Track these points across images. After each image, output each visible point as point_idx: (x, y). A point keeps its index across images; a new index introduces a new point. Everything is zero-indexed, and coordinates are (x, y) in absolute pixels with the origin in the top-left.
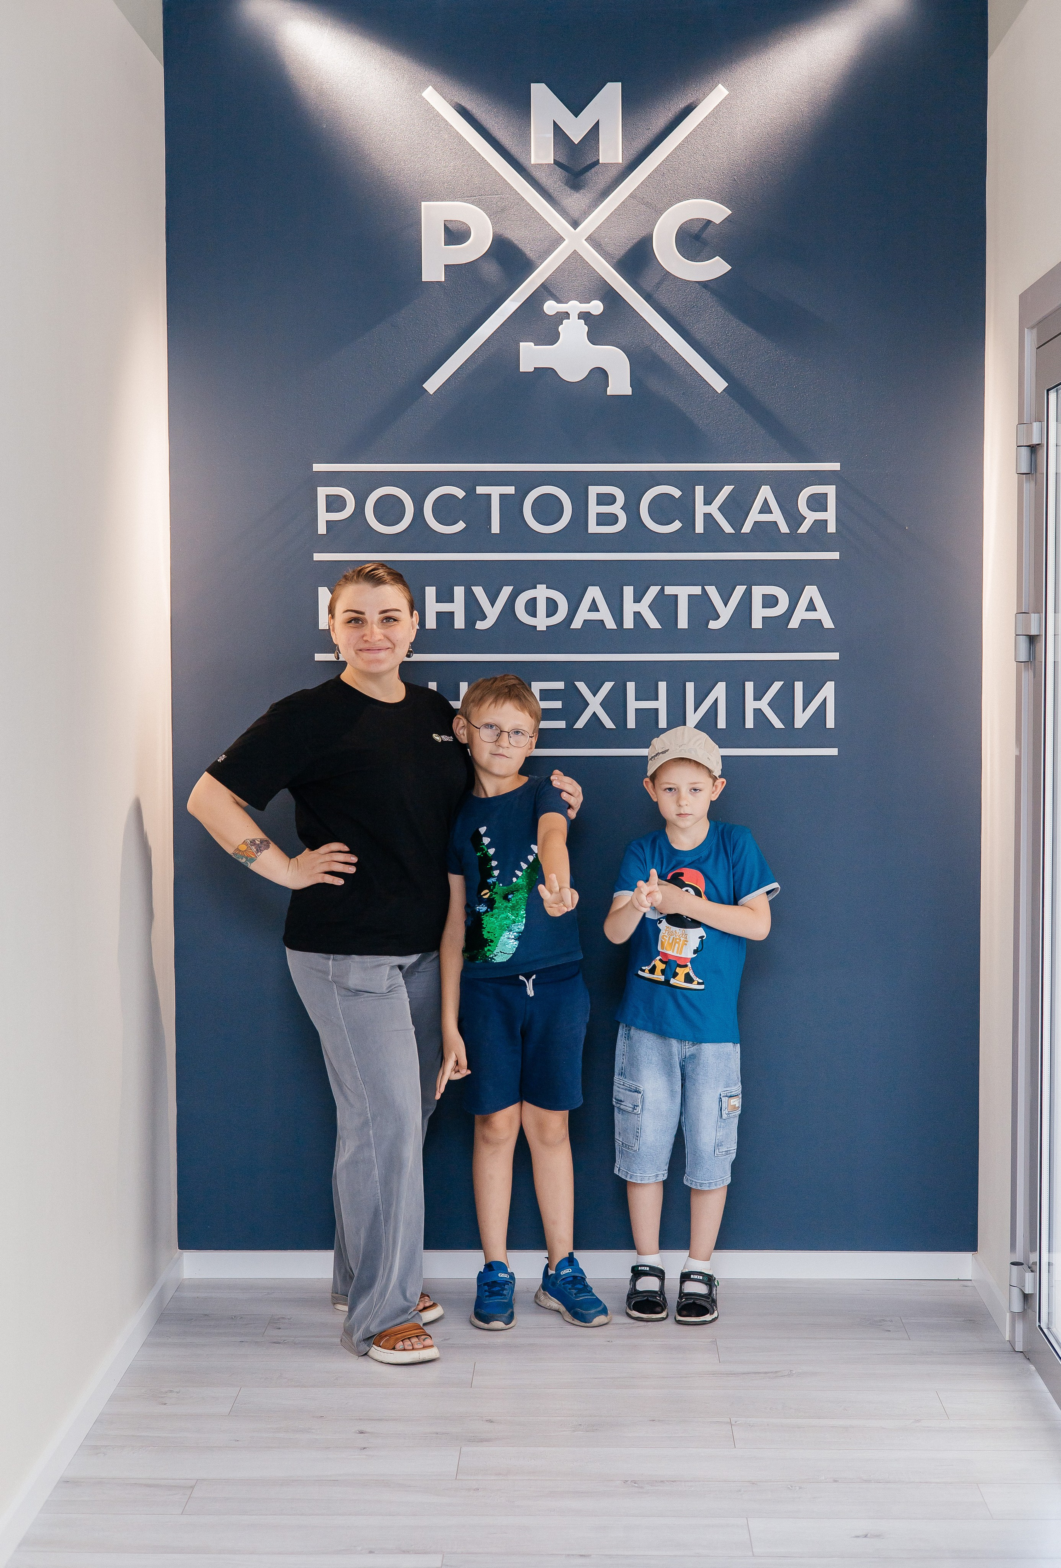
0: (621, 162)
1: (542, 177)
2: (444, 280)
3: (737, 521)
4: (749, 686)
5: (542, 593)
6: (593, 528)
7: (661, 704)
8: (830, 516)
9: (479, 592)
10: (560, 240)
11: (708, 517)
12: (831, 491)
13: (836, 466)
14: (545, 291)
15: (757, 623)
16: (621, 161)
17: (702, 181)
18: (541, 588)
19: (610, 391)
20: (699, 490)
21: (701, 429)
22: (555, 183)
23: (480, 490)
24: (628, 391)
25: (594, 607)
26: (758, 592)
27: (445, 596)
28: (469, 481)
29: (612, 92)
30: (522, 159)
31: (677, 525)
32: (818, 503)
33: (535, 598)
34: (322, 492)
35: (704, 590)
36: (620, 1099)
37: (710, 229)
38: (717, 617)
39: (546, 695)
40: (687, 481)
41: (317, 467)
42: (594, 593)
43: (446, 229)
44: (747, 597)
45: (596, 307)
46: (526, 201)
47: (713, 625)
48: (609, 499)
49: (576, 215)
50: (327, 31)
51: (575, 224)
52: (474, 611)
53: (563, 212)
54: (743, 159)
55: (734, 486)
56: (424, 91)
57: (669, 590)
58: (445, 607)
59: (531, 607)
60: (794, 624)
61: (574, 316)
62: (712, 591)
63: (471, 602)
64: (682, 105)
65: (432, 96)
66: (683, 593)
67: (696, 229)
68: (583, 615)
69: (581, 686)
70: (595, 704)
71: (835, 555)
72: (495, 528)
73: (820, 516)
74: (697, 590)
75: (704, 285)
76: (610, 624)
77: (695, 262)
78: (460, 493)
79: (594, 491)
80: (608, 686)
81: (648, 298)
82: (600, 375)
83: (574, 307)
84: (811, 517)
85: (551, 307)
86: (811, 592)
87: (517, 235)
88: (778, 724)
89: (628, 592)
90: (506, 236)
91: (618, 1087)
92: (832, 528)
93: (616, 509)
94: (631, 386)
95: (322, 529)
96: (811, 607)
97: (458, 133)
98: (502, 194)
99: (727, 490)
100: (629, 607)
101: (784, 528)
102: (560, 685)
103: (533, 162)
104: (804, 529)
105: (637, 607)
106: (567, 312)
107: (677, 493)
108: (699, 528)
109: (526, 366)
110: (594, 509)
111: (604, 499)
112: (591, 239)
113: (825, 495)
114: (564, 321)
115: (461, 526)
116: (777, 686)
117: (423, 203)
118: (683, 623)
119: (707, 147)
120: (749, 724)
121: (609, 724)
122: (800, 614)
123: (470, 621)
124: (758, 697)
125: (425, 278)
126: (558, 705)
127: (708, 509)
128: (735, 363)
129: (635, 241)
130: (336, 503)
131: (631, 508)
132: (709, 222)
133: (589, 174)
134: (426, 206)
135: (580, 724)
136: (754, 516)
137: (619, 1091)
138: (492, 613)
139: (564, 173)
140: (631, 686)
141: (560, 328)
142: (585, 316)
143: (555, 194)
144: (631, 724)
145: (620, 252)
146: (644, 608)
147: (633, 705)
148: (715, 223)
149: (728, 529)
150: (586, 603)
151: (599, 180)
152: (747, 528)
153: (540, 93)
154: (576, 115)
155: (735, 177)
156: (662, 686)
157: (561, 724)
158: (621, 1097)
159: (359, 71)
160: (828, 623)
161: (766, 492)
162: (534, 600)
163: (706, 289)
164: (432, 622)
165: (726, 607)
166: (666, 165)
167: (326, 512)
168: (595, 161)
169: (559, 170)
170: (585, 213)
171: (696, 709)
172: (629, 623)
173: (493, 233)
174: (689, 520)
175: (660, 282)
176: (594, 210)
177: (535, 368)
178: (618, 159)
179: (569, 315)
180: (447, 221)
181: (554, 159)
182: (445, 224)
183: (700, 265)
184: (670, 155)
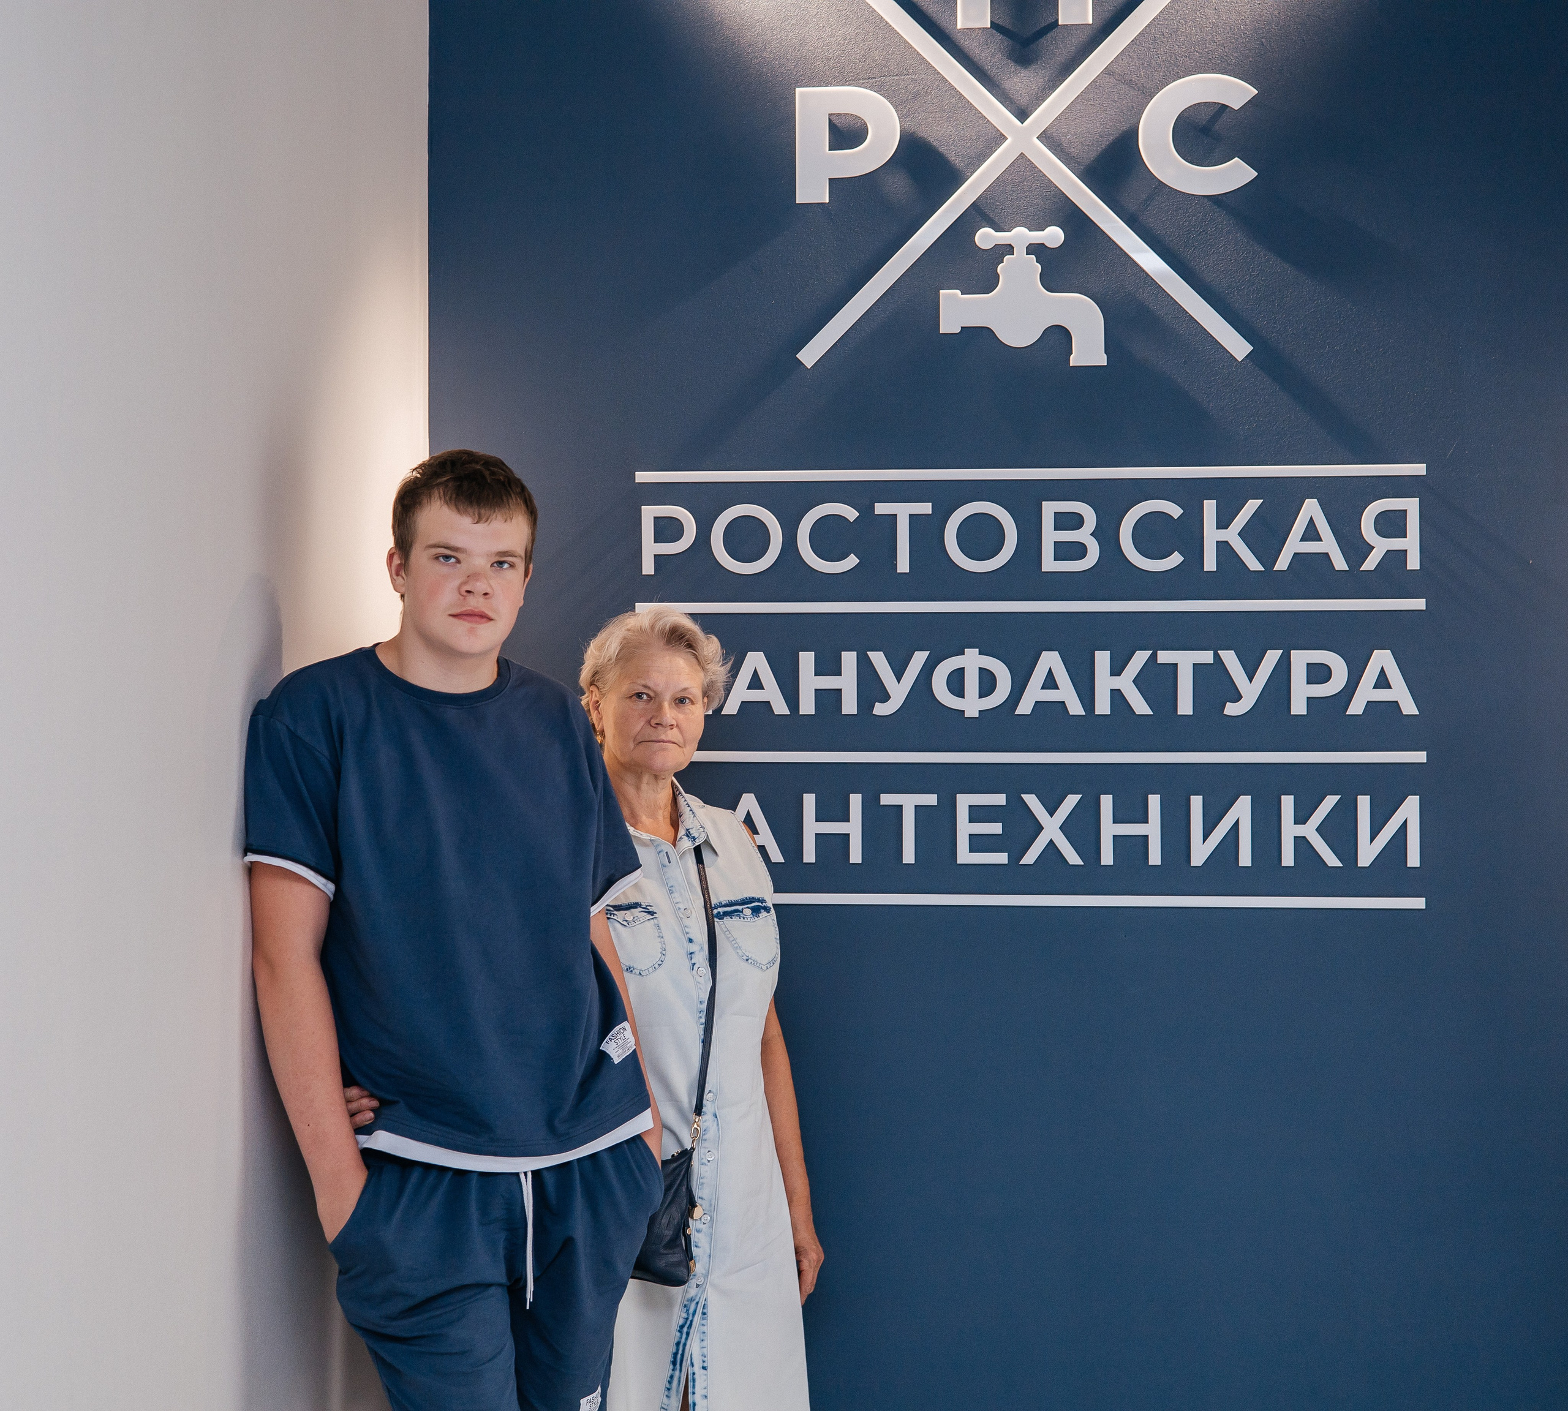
1: (972, 47)
2: (827, 201)
3: (1268, 556)
4: (1288, 802)
5: (972, 661)
6: (1049, 564)
7: (1152, 829)
8: (1411, 544)
9: (878, 659)
10: (1000, 138)
11: (1223, 547)
12: (1411, 506)
13: (1419, 469)
14: (978, 214)
15: (1299, 707)
16: (1090, 22)
17: (1213, 46)
18: (972, 653)
19: (1074, 361)
20: (1210, 507)
21: (1212, 415)
22: (993, 56)
23: (881, 508)
24: (1102, 360)
25: (1050, 683)
26: (1300, 659)
27: (828, 666)
28: (863, 496)
30: (943, 21)
31: (1175, 559)
32: (1391, 524)
33: (963, 669)
34: (649, 513)
35: (1217, 657)
37: (1225, 116)
38: (1237, 697)
39: (978, 814)
40: (1191, 494)
41: (642, 477)
42: (1050, 660)
43: (832, 126)
44: (1283, 668)
45: (1053, 236)
46: (950, 83)
47: (1232, 709)
48: (1074, 521)
49: (1023, 101)
51: (1022, 115)
52: (871, 688)
53: (1005, 98)
54: (1276, 12)
55: (1263, 500)
57: (1164, 657)
58: (828, 682)
59: (956, 682)
60: (1356, 707)
61: (1020, 250)
62: (1229, 658)
63: (867, 675)
66: (1186, 661)
67: (1204, 116)
68: (1034, 694)
69: (1032, 801)
70: (1052, 828)
71: (1419, 604)
72: (903, 565)
73: (1396, 544)
74: (1207, 657)
75: (1216, 200)
76: (1076, 708)
77: (1202, 166)
78: (850, 513)
79: (1050, 509)
80: (1071, 801)
81: (1132, 221)
82: (1059, 337)
83: (1021, 236)
84: (1381, 546)
85: (986, 237)
86: (1382, 659)
87: (937, 133)
88: (1332, 860)
89: (1102, 659)
90: (920, 134)
92: (1413, 563)
93: (1084, 535)
94: (1105, 353)
95: (648, 568)
96: (1382, 682)
98: (914, 73)
99: (1252, 505)
100: (1104, 683)
101: (1340, 563)
102: (1000, 799)
103: (959, 26)
104: (1370, 564)
106: (1010, 245)
107: (1174, 510)
108: (1210, 563)
109: (949, 325)
110: (1050, 536)
111: (1066, 521)
112: (1044, 137)
113: (1404, 512)
114: (1006, 258)
115: (852, 561)
116: (1330, 801)
117: (797, 90)
118: (1185, 706)
120: (1288, 859)
121: (1073, 858)
122: (1366, 694)
123: (865, 703)
124: (1301, 818)
125: (799, 200)
126: (996, 828)
127: (1223, 535)
128: (1264, 317)
129: (1111, 138)
130: (667, 530)
131: (1107, 534)
132: (1224, 107)
133: (1043, 41)
134: (801, 94)
135: (1030, 858)
136: (1294, 545)
138: (899, 691)
139: (1007, 42)
140: (1107, 802)
141: (1000, 268)
142: (1037, 250)
143: (993, 72)
144: (1107, 857)
145: (1091, 154)
146: (1126, 683)
147: (1109, 829)
148: (1232, 108)
149: (1253, 564)
150: (1038, 676)
151: (1059, 49)
152: (1282, 563)
155: (1263, 40)
156: (1154, 802)
157: (1002, 858)
160: (1409, 707)
161: (1311, 509)
162: (961, 670)
163: (1219, 206)
164: (807, 706)
165: (1251, 683)
166: (1158, 24)
167: (654, 543)
168: (1053, 22)
169: (998, 36)
170: (1037, 99)
171: (1206, 837)
172: (1103, 706)
173: (901, 131)
174: (1195, 553)
175: (1150, 198)
176: (1051, 94)
177: (962, 327)
178: (1086, 19)
179: (1013, 248)
180: (835, 114)
181: (991, 22)
182: (829, 119)
183: (1209, 171)
184: (1164, 10)
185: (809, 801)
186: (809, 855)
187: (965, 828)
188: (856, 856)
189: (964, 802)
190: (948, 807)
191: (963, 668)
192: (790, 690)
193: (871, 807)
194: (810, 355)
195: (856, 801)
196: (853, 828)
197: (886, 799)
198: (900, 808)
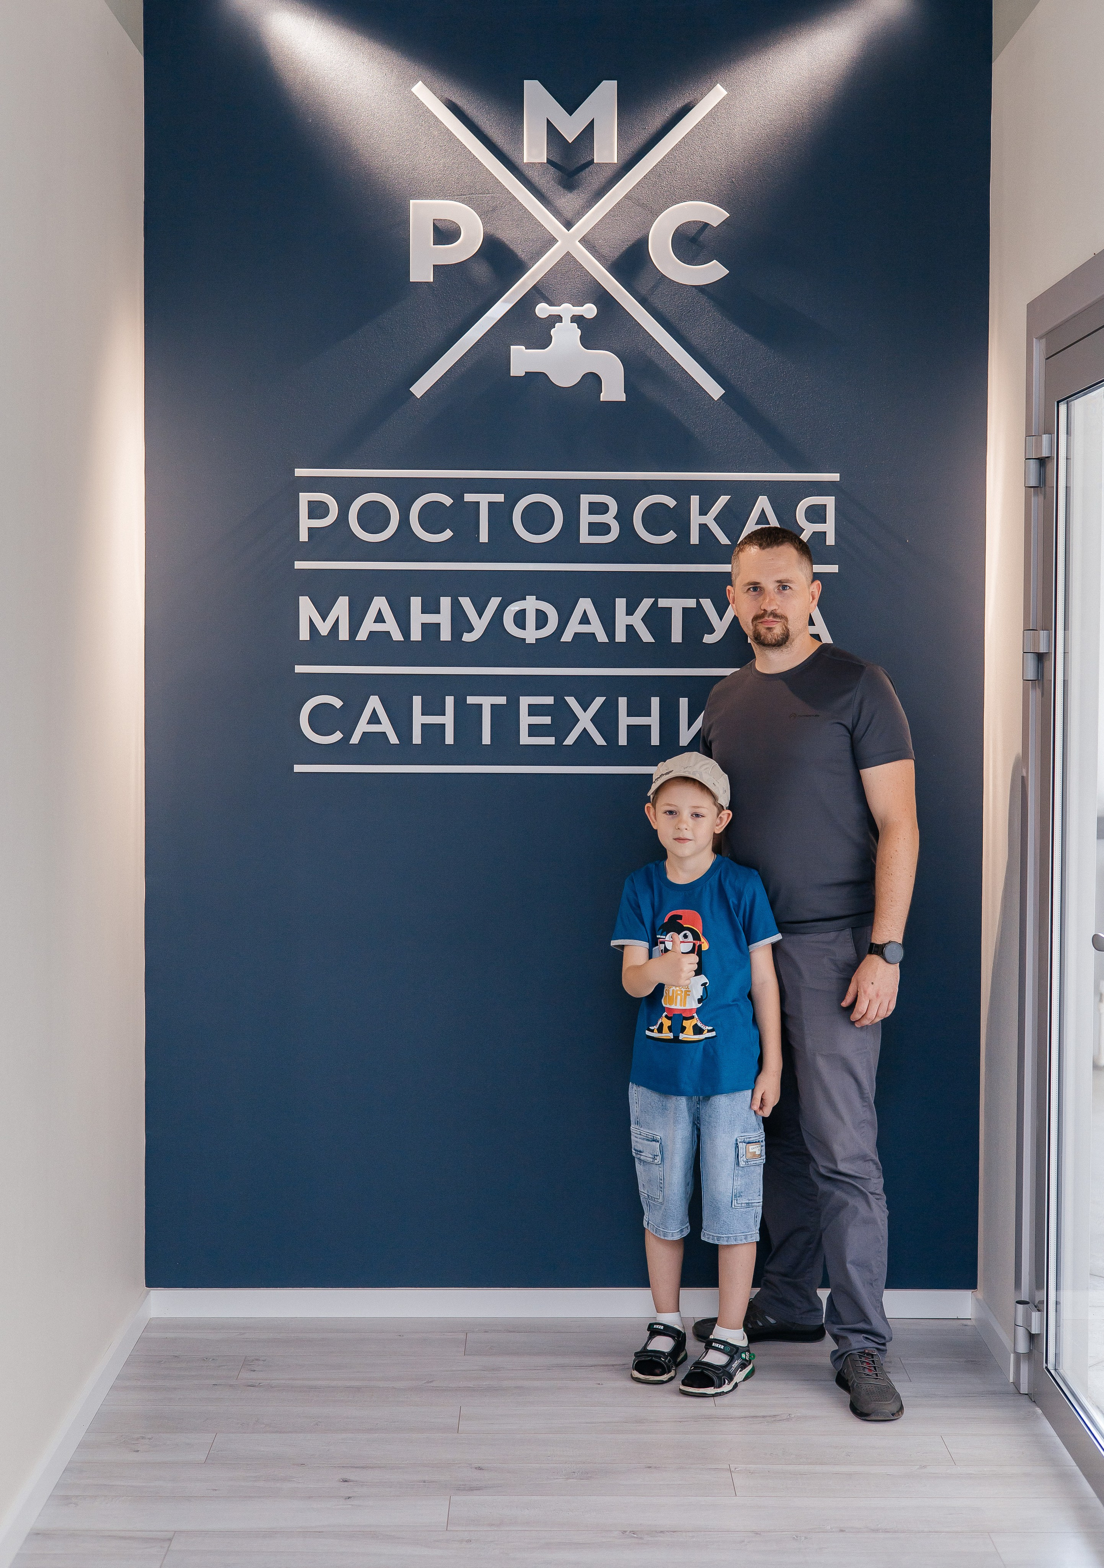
0: (616, 162)
1: (534, 176)
2: (432, 281)
3: (733, 531)
5: (531, 604)
6: (585, 537)
7: (653, 721)
8: (829, 528)
9: (466, 602)
10: (553, 241)
11: (703, 528)
12: (829, 502)
13: (835, 477)
14: (537, 293)
17: (699, 182)
18: (531, 599)
19: (603, 397)
20: (695, 500)
21: (697, 437)
23: (469, 497)
24: (623, 398)
25: (585, 620)
27: (431, 607)
28: (456, 488)
29: (608, 90)
30: (514, 157)
31: (671, 536)
32: (816, 514)
34: (305, 498)
35: (698, 603)
36: (639, 1149)
37: (707, 232)
38: (711, 630)
39: (534, 710)
40: (682, 491)
41: (299, 472)
42: (585, 605)
43: (435, 227)
45: (590, 310)
46: (518, 201)
47: (708, 639)
48: (601, 509)
49: (569, 215)
50: (314, 23)
51: (568, 225)
52: (460, 622)
53: (556, 213)
54: (742, 160)
55: (730, 496)
56: (413, 86)
57: (663, 603)
58: (431, 618)
59: (520, 619)
61: (566, 319)
62: (707, 604)
63: (458, 612)
64: (679, 105)
65: (421, 91)
66: (677, 606)
67: (693, 231)
68: (573, 627)
69: (571, 701)
70: (585, 720)
71: (835, 568)
72: (484, 537)
73: (819, 527)
74: (691, 603)
75: (701, 289)
76: (602, 637)
77: (691, 265)
78: (447, 501)
79: (585, 500)
80: (599, 701)
81: (643, 301)
82: (592, 381)
83: (567, 310)
84: (809, 529)
87: (508, 235)
89: (621, 604)
90: (497, 236)
91: (636, 1137)
92: (831, 540)
93: (609, 518)
94: (625, 392)
95: (304, 537)
97: (448, 130)
98: (493, 193)
99: (723, 500)
100: (622, 620)
102: (549, 700)
103: (525, 161)
105: (630, 620)
106: (560, 315)
107: (671, 502)
108: (695, 539)
109: (517, 369)
110: (586, 518)
111: (598, 509)
112: (584, 241)
113: (824, 506)
114: (557, 325)
115: (448, 534)
117: (411, 201)
118: (677, 636)
119: (704, 148)
121: (600, 741)
123: (457, 633)
125: (413, 279)
126: (547, 720)
127: (704, 520)
128: (732, 370)
129: (631, 243)
130: (317, 510)
131: (625, 518)
132: (706, 225)
133: (583, 173)
134: (414, 204)
135: (570, 740)
137: (637, 1142)
138: (480, 625)
139: (558, 173)
140: (623, 702)
141: (553, 332)
142: (578, 320)
143: (549, 194)
144: (623, 740)
145: (615, 254)
146: (636, 620)
147: (624, 721)
148: (712, 226)
149: (723, 538)
150: (577, 615)
151: (593, 180)
153: (533, 90)
154: (571, 113)
155: (734, 179)
156: (655, 702)
157: (550, 741)
158: (640, 1148)
159: (347, 64)
161: (763, 503)
162: (523, 611)
163: (703, 293)
164: (416, 635)
165: (721, 621)
166: (662, 165)
167: (308, 519)
168: (589, 161)
169: (552, 169)
170: (579, 214)
171: (690, 725)
172: (621, 636)
173: (484, 233)
174: (684, 530)
175: (655, 287)
176: (588, 211)
177: (526, 372)
178: (613, 158)
179: (562, 318)
180: (436, 220)
181: (547, 158)
182: (434, 223)
183: (696, 269)
184: (666, 155)
185: (417, 701)
186: (417, 739)
187: (525, 720)
188: (449, 739)
189: (525, 702)
190: (514, 705)
191: (525, 609)
192: (404, 622)
193: (460, 704)
194: (419, 389)
195: (450, 701)
196: (448, 720)
197: (471, 700)
198: (480, 706)
